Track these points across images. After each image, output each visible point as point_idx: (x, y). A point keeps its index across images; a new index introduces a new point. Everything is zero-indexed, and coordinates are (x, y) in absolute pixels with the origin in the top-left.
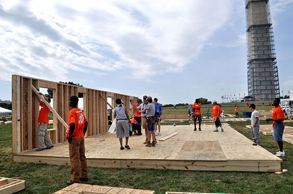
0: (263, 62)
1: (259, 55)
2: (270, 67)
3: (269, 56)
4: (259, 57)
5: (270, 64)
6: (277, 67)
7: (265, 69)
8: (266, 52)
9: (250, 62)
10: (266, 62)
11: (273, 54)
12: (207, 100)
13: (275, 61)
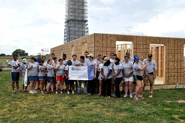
0: (78, 23)
1: (75, 16)
2: (83, 27)
3: (83, 18)
4: (75, 18)
5: (83, 24)
6: (88, 28)
7: (79, 29)
8: (81, 15)
9: (68, 22)
10: (80, 23)
11: (86, 17)
12: (24, 51)
13: (87, 23)
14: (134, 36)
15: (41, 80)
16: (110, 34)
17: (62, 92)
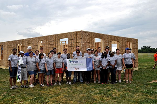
14: (104, 34)
15: (40, 73)
16: (91, 32)
17: (60, 84)
